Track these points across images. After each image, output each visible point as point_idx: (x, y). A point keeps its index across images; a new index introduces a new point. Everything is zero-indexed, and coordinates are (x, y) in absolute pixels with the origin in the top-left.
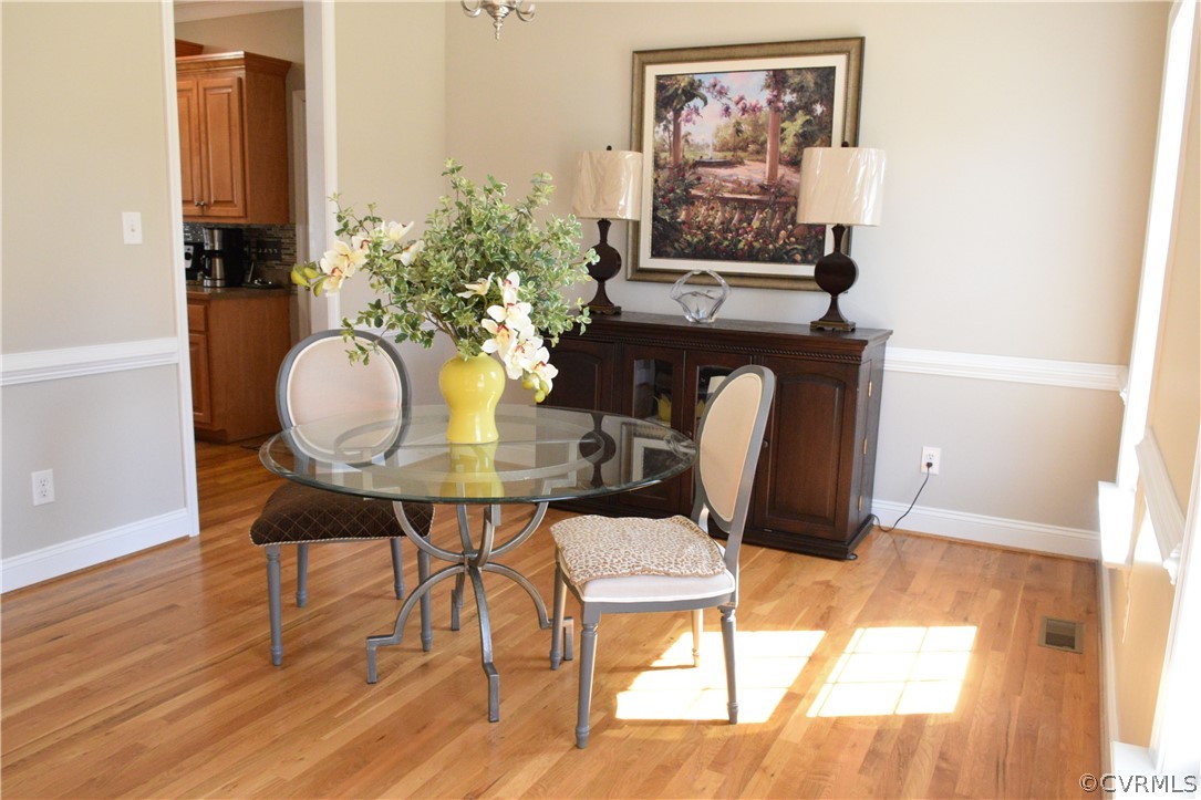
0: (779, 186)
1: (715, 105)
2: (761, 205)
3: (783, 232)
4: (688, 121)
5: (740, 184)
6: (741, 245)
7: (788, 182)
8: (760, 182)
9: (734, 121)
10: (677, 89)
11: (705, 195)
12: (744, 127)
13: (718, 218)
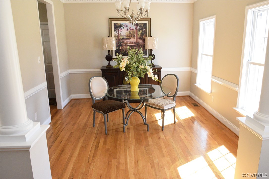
0: (138, 43)
1: (125, 29)
2: (135, 46)
4: (120, 31)
5: (131, 42)
8: (134, 42)
9: (129, 31)
10: (118, 26)
11: (124, 44)
12: (131, 32)
13: (127, 48)
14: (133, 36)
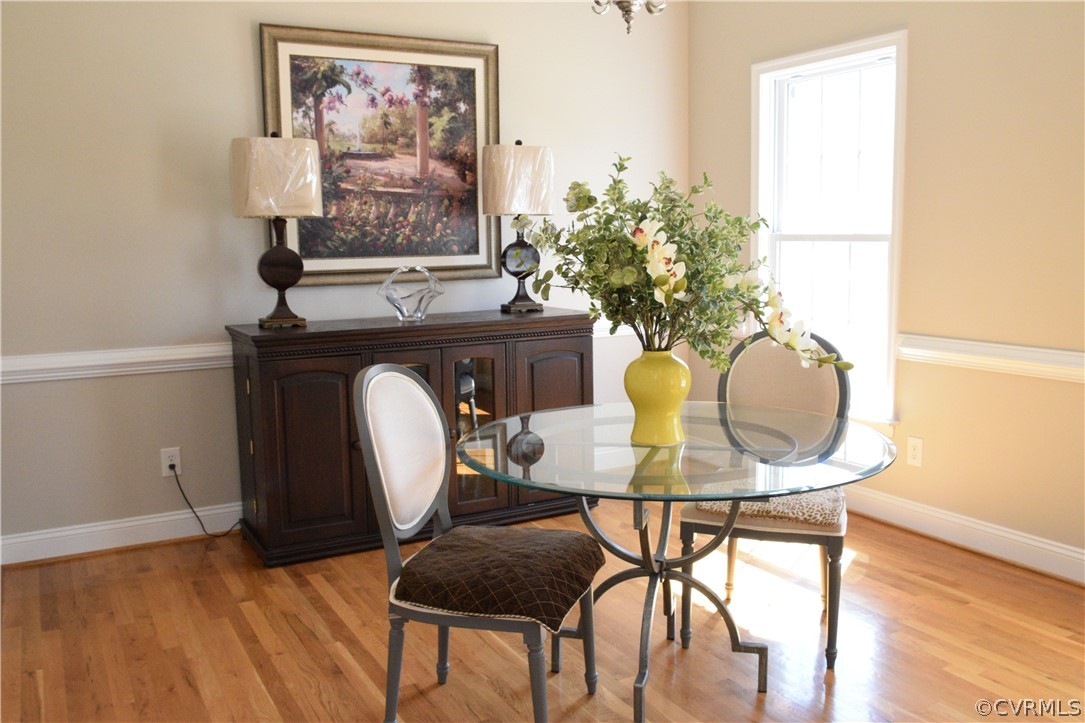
0: (431, 180)
1: (359, 96)
2: (416, 199)
3: (439, 225)
4: (331, 109)
5: (392, 177)
6: (399, 240)
7: (440, 176)
8: (412, 175)
9: (381, 112)
10: (316, 73)
12: (392, 119)
14: (401, 140)
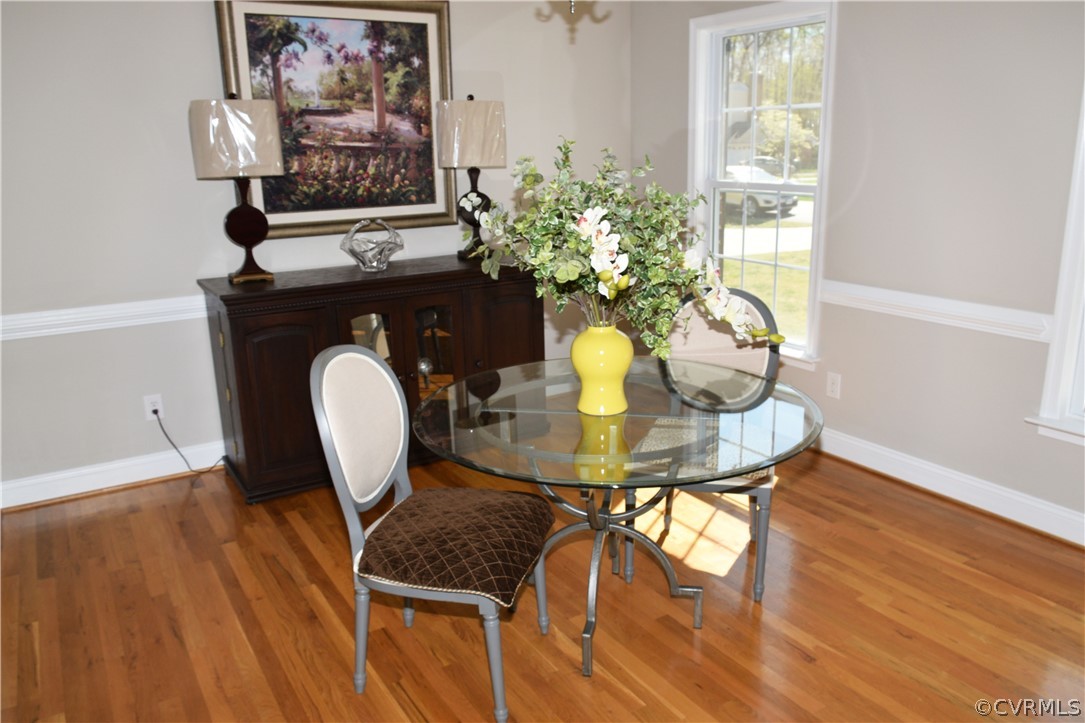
0: (388, 134)
1: (315, 53)
2: (374, 152)
3: (397, 177)
4: (288, 66)
5: (351, 132)
6: (360, 192)
7: (396, 129)
8: (370, 129)
9: (337, 69)
10: (271, 31)
11: (316, 144)
12: (348, 75)
13: (333, 167)
14: (358, 96)
